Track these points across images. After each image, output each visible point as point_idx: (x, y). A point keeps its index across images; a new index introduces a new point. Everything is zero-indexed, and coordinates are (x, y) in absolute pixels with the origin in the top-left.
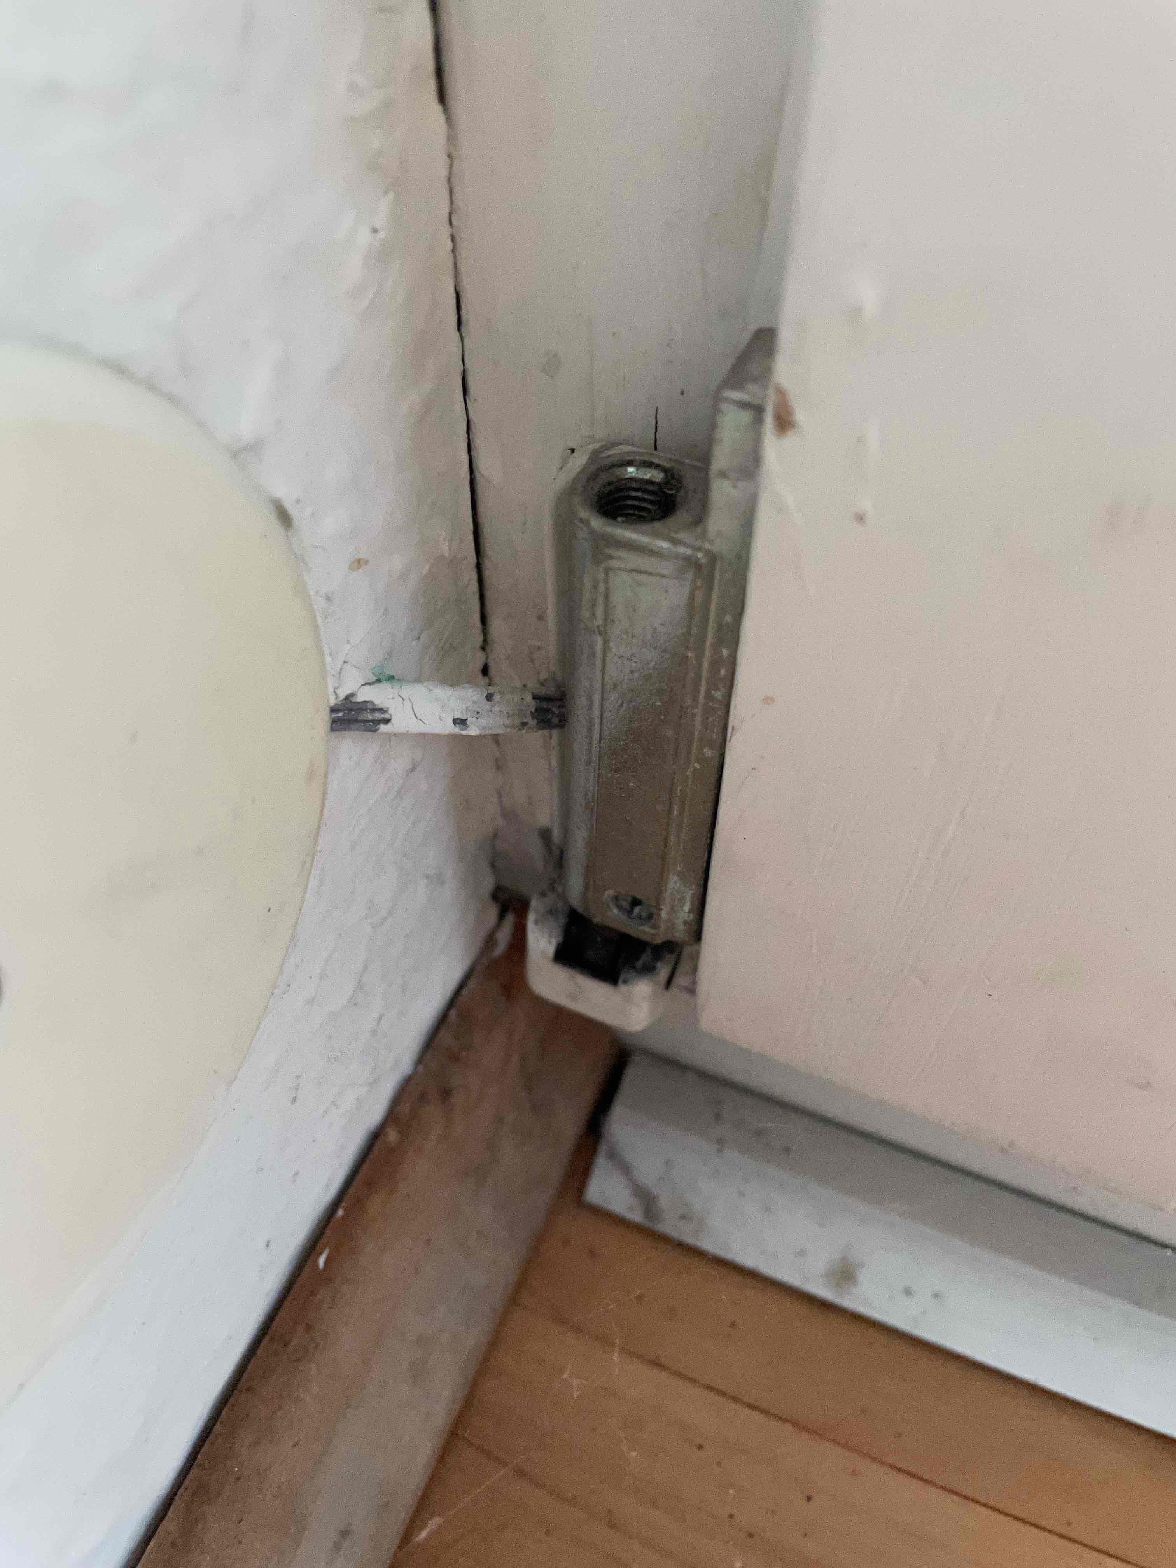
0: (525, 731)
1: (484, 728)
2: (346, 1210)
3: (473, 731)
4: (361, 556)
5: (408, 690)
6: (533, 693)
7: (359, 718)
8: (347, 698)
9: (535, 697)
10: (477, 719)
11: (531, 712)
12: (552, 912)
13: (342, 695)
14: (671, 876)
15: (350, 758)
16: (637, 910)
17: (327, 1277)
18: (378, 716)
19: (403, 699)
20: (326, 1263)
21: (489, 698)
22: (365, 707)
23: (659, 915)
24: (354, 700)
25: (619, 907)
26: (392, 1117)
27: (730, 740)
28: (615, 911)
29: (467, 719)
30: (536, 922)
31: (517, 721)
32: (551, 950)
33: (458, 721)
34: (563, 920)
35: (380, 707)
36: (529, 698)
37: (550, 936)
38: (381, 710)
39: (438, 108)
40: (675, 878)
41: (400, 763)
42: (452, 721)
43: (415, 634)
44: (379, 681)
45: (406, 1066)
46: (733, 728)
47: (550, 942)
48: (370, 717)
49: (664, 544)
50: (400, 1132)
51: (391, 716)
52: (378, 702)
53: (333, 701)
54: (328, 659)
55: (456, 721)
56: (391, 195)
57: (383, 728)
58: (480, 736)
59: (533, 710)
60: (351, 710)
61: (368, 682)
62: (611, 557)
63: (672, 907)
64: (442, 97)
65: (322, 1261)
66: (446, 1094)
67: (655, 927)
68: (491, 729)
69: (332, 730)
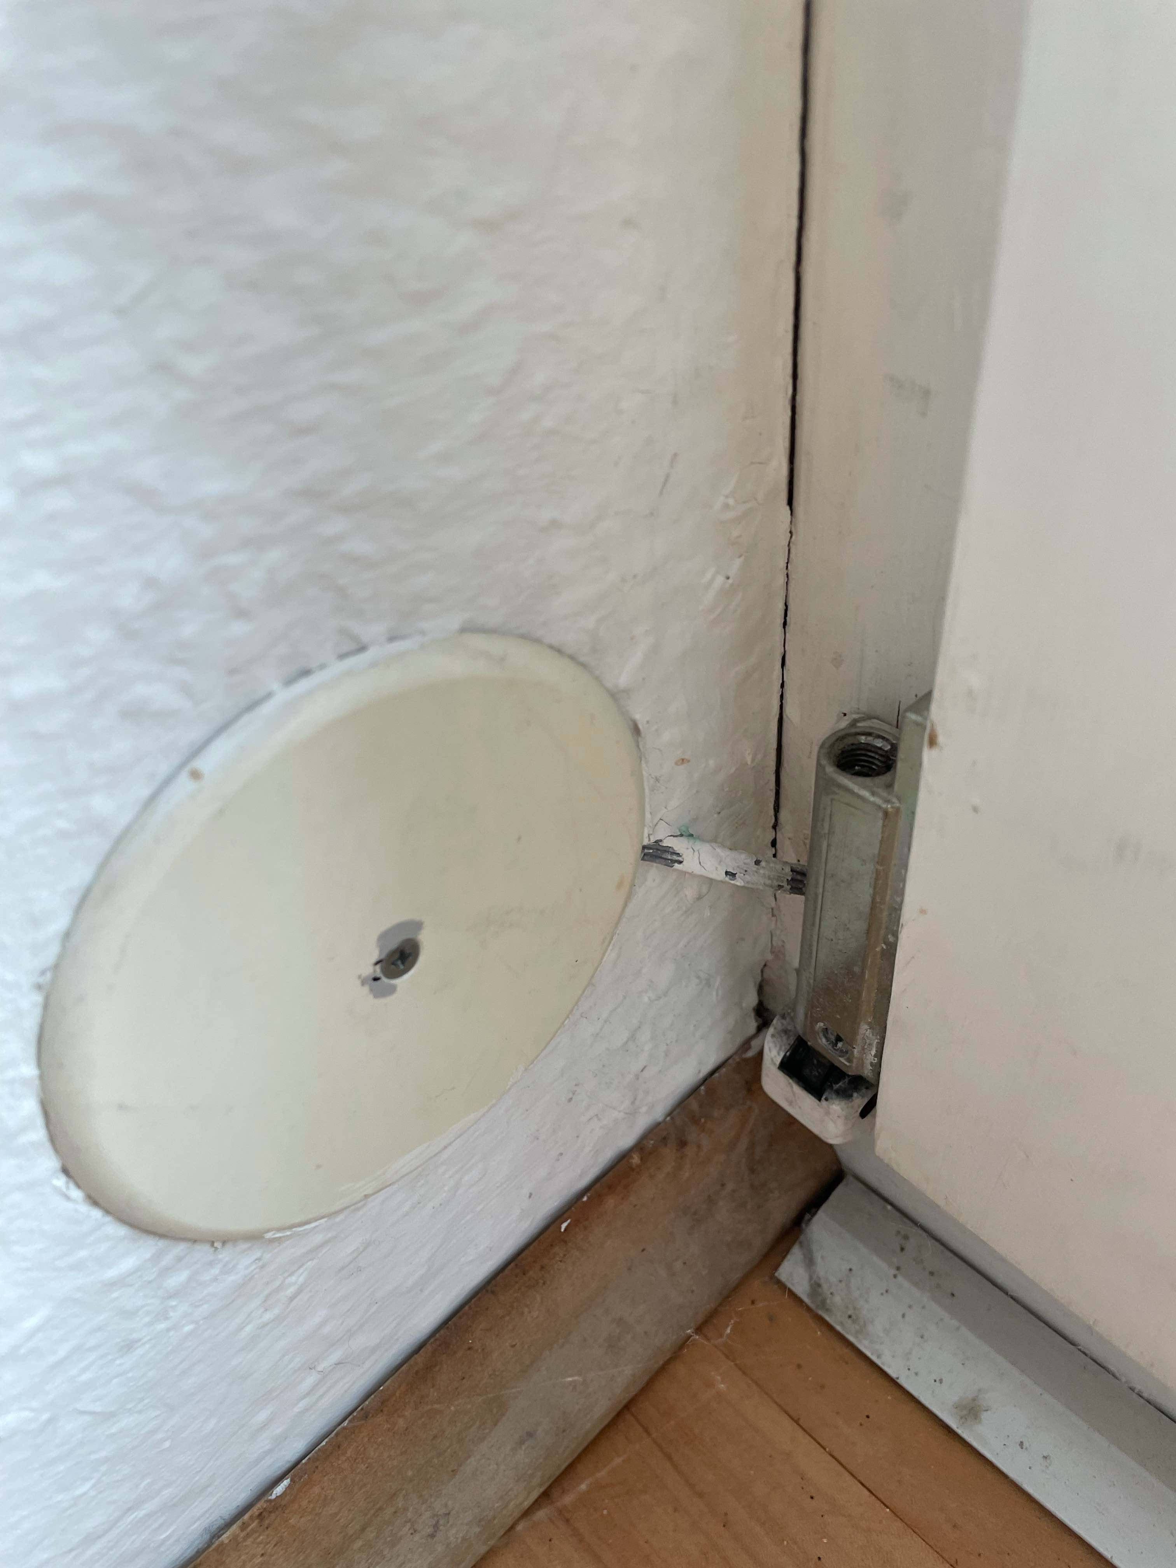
0: (780, 891)
1: (748, 882)
2: (589, 1198)
3: (739, 882)
4: (686, 757)
5: (698, 845)
6: (791, 867)
7: (663, 856)
8: (656, 842)
9: (792, 871)
10: (744, 875)
11: (787, 879)
12: (786, 1032)
13: (653, 840)
14: (862, 1023)
15: (654, 880)
16: (840, 1045)
17: (563, 1239)
18: (675, 857)
19: (694, 851)
20: (565, 1230)
21: (757, 863)
22: (667, 850)
23: (853, 1052)
24: (660, 843)
25: (827, 1039)
26: (639, 1146)
27: (900, 933)
28: (824, 1040)
29: (736, 874)
30: (773, 1036)
31: (776, 883)
32: (778, 1060)
33: (730, 874)
34: (792, 1040)
35: (677, 852)
36: (788, 869)
37: (780, 1049)
38: (678, 855)
39: (788, 508)
40: (866, 1027)
41: (690, 892)
42: (724, 873)
43: (718, 810)
44: (681, 835)
45: (658, 1113)
46: (902, 924)
47: (779, 1054)
48: (669, 857)
49: (866, 794)
50: (641, 1159)
51: (683, 859)
52: (677, 849)
53: (646, 842)
54: (648, 816)
55: (727, 873)
56: (742, 559)
57: (676, 865)
58: (743, 887)
59: (790, 879)
60: (658, 850)
61: (673, 834)
62: (834, 793)
63: (863, 1049)
64: (790, 502)
65: (564, 1226)
66: (682, 1144)
67: (849, 1060)
68: (753, 884)
69: (643, 859)
